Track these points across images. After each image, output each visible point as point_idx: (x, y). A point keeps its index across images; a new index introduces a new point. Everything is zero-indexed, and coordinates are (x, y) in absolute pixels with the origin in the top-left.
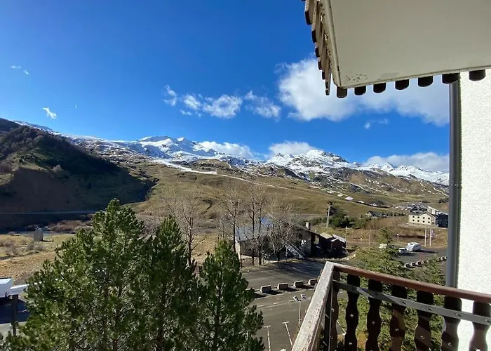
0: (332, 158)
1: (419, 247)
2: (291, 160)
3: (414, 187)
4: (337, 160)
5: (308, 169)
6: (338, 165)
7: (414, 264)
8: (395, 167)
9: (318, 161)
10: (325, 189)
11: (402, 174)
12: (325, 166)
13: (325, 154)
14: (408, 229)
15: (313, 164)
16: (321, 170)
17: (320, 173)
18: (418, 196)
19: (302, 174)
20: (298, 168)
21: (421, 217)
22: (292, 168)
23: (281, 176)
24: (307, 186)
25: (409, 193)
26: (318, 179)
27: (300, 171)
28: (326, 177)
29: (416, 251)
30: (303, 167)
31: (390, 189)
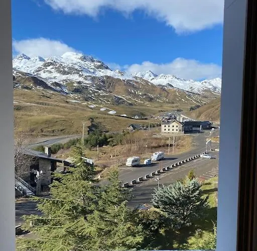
0: (92, 64)
1: (162, 157)
2: (41, 64)
3: (171, 97)
4: (99, 67)
5: (64, 77)
6: (101, 73)
7: (154, 174)
8: (156, 76)
9: (76, 67)
10: (85, 103)
11: (161, 83)
12: (85, 74)
13: (84, 59)
14: (160, 139)
15: (71, 70)
16: (81, 79)
17: (79, 83)
18: (174, 105)
19: (57, 84)
20: (51, 76)
21: (171, 125)
22: (43, 75)
23: (27, 88)
24: (63, 99)
25: (167, 102)
26: (77, 91)
27: (54, 81)
28: (87, 88)
29: (160, 160)
30: (58, 75)
31: (151, 100)
